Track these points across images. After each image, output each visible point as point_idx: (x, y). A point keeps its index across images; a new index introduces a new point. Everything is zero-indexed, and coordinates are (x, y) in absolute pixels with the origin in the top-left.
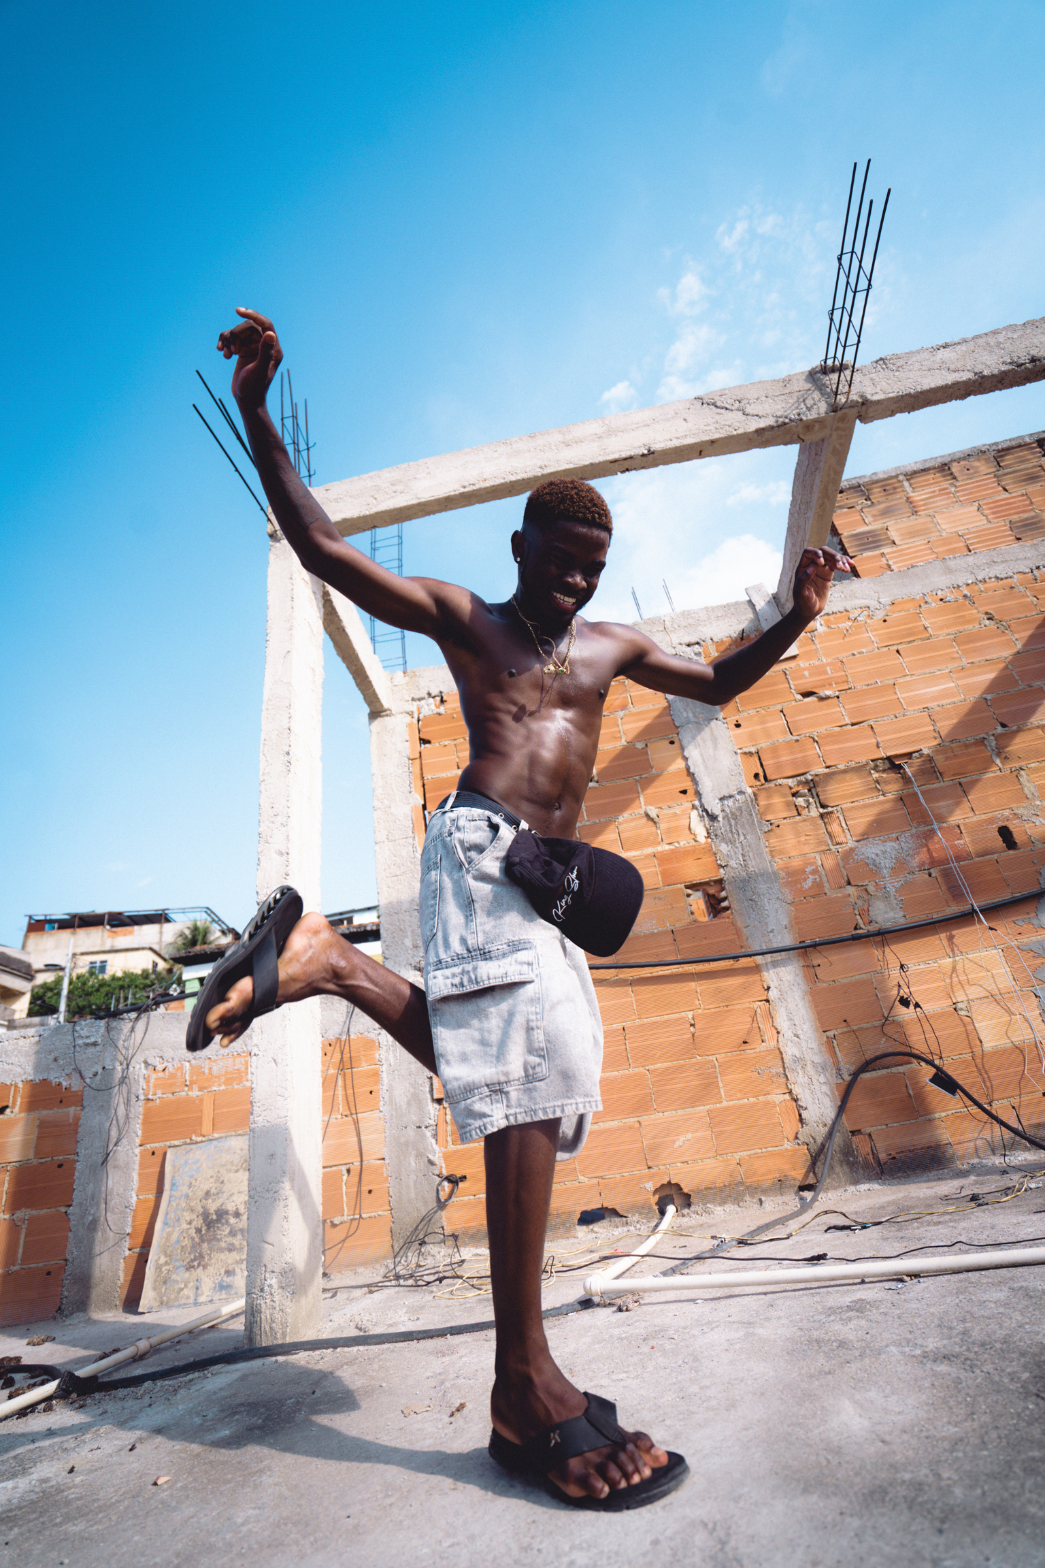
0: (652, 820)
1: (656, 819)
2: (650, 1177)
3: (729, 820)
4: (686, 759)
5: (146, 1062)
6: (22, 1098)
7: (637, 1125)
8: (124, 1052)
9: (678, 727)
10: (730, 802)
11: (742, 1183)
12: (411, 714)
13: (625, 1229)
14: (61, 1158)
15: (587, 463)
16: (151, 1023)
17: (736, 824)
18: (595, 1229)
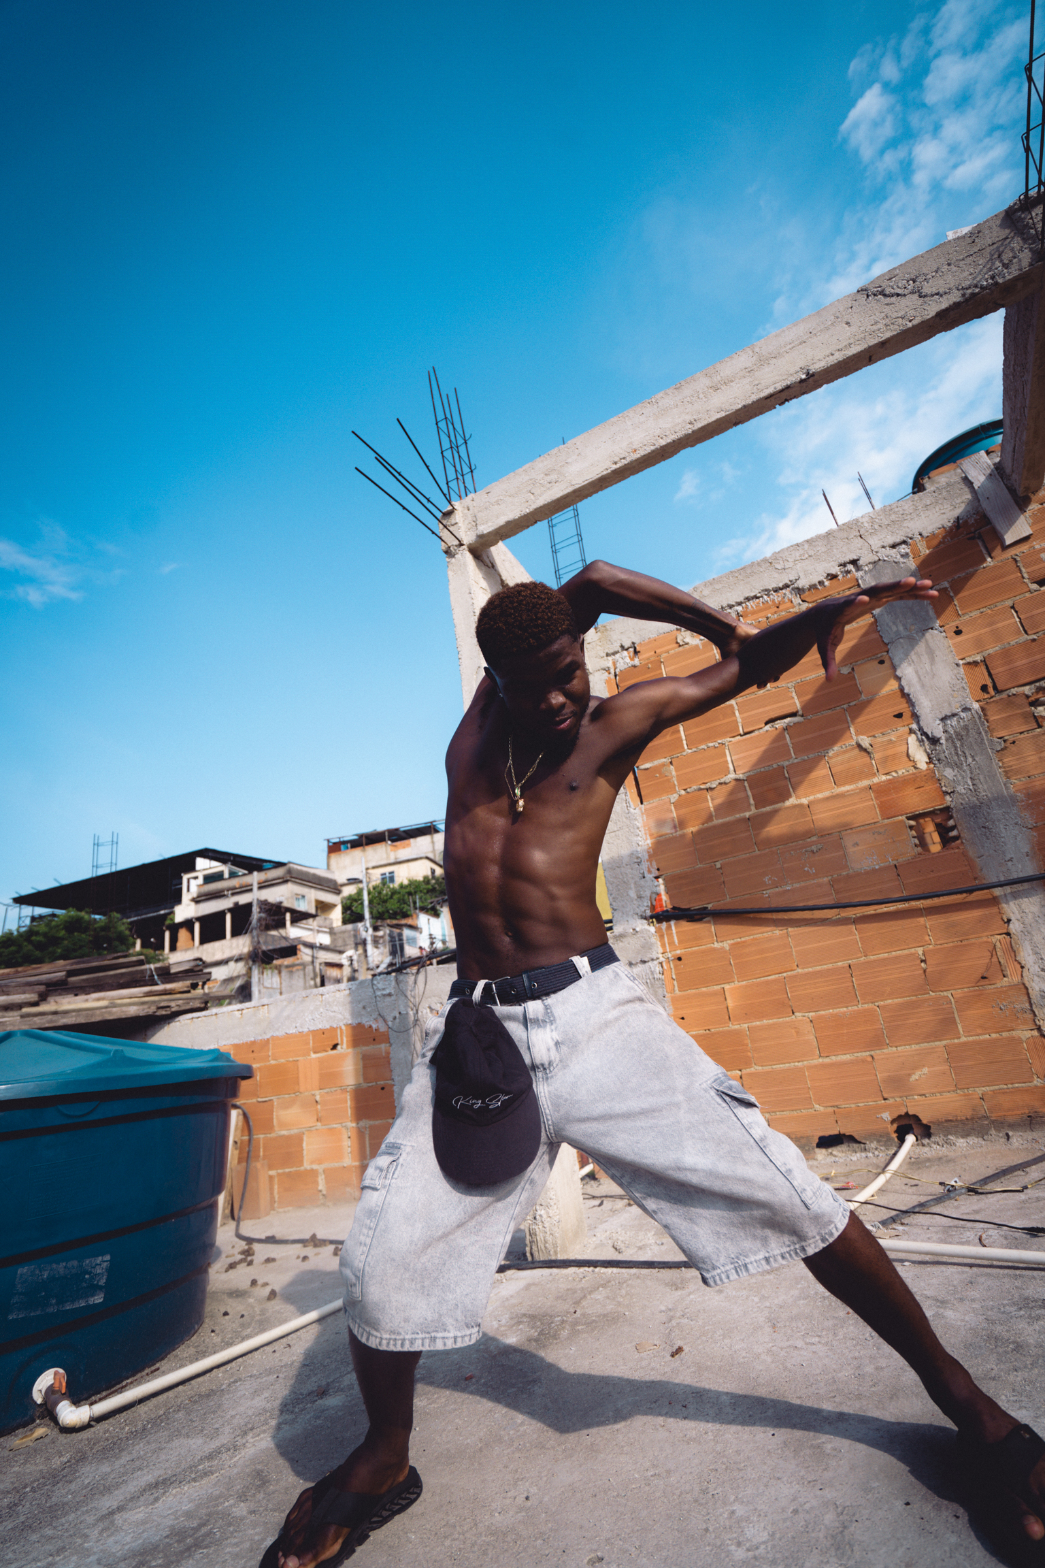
0: (865, 750)
1: (870, 749)
2: (886, 1108)
3: (953, 742)
4: (899, 679)
5: (430, 1008)
6: (347, 1037)
7: (870, 1059)
8: (412, 999)
9: (887, 644)
10: (954, 721)
11: (985, 1117)
12: (607, 670)
13: (864, 1155)
14: (382, 1083)
15: (740, 406)
16: (428, 975)
17: (962, 745)
18: (834, 1153)
